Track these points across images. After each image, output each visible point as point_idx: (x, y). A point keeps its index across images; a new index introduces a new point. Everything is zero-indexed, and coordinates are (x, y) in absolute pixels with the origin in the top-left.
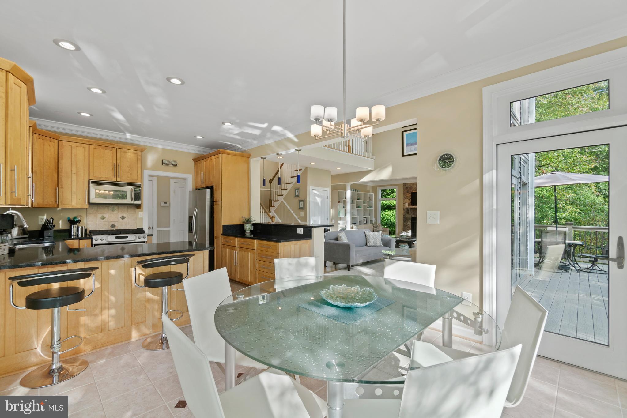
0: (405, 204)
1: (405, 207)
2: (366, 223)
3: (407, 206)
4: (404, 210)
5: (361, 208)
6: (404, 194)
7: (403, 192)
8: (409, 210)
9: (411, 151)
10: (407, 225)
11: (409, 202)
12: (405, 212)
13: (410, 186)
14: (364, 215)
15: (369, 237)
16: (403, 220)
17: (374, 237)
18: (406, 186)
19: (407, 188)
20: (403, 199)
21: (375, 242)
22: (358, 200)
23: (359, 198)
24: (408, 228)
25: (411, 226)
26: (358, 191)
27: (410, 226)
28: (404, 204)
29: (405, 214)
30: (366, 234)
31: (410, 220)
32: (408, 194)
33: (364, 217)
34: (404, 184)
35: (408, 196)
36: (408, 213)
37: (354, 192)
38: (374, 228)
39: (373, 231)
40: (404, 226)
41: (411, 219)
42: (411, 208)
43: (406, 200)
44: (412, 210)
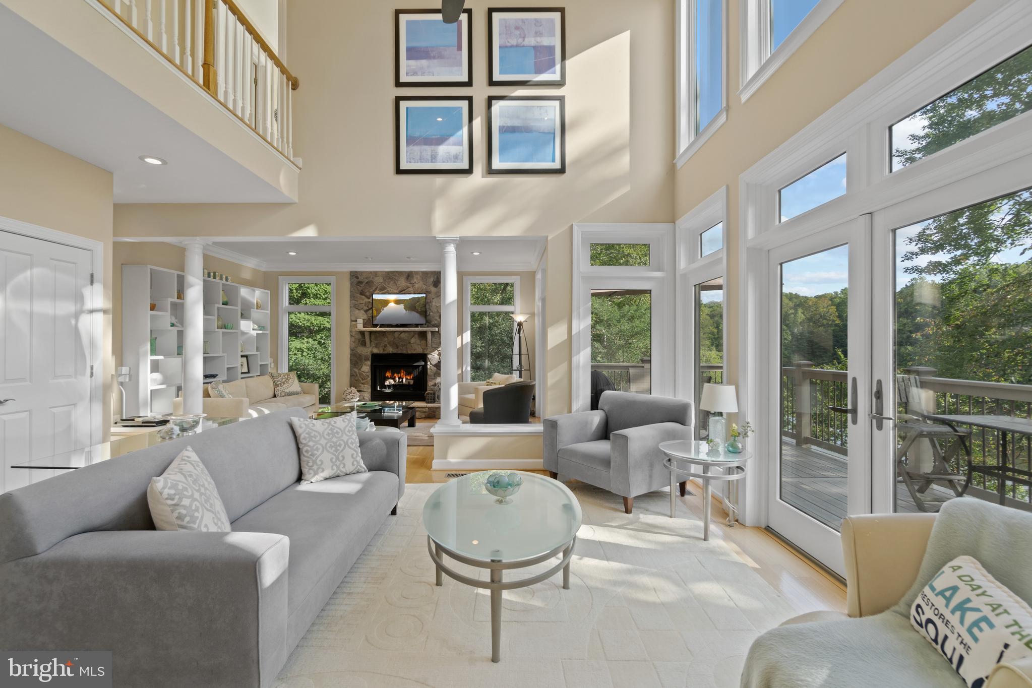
0: (356, 321)
1: (357, 329)
2: (248, 372)
3: (360, 327)
4: (351, 336)
5: (231, 329)
6: (352, 297)
7: (351, 292)
8: (367, 336)
9: (421, 160)
10: (360, 374)
11: (365, 317)
12: (354, 342)
13: (367, 278)
14: (242, 351)
15: (311, 444)
16: (351, 360)
17: (334, 440)
18: (357, 277)
19: (360, 283)
20: (349, 310)
21: (337, 458)
22: (223, 304)
23: (226, 299)
24: (363, 380)
25: (369, 374)
26: (224, 280)
27: (368, 376)
28: (354, 323)
29: (356, 347)
30: (299, 431)
31: (368, 360)
32: (364, 297)
33: (242, 356)
34: (351, 272)
35: (362, 302)
36: (363, 344)
37: (212, 279)
38: (276, 385)
39: (271, 394)
40: (352, 375)
41: (370, 359)
42: (371, 333)
43: (357, 311)
44: (373, 337)
